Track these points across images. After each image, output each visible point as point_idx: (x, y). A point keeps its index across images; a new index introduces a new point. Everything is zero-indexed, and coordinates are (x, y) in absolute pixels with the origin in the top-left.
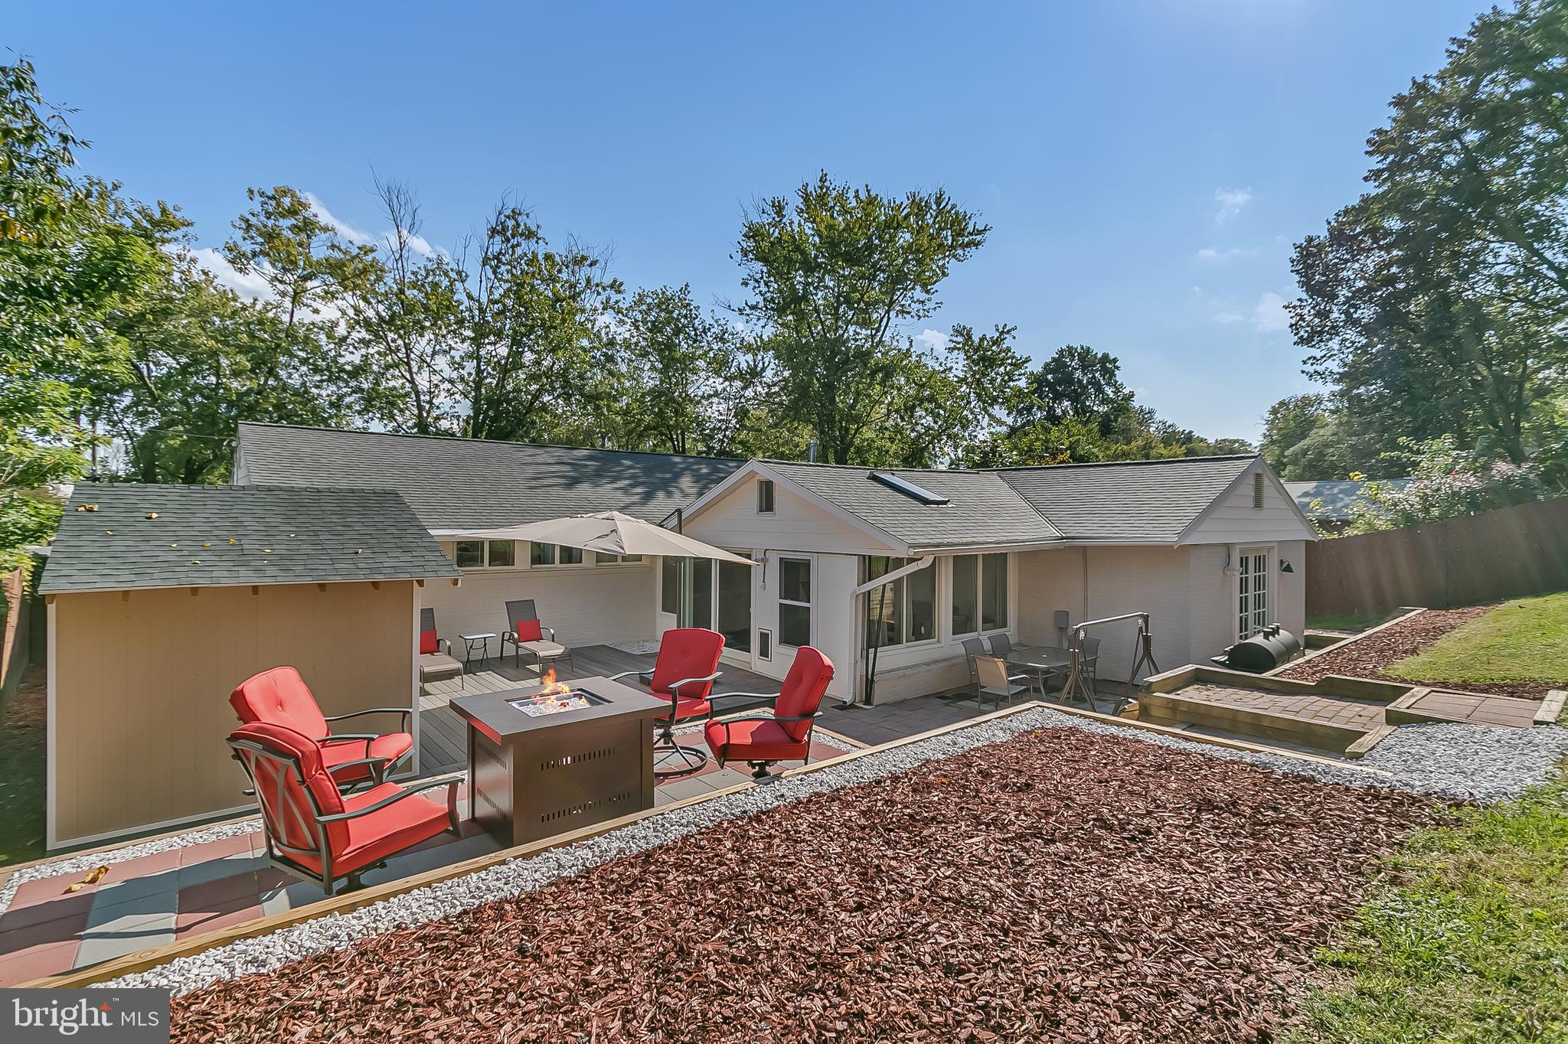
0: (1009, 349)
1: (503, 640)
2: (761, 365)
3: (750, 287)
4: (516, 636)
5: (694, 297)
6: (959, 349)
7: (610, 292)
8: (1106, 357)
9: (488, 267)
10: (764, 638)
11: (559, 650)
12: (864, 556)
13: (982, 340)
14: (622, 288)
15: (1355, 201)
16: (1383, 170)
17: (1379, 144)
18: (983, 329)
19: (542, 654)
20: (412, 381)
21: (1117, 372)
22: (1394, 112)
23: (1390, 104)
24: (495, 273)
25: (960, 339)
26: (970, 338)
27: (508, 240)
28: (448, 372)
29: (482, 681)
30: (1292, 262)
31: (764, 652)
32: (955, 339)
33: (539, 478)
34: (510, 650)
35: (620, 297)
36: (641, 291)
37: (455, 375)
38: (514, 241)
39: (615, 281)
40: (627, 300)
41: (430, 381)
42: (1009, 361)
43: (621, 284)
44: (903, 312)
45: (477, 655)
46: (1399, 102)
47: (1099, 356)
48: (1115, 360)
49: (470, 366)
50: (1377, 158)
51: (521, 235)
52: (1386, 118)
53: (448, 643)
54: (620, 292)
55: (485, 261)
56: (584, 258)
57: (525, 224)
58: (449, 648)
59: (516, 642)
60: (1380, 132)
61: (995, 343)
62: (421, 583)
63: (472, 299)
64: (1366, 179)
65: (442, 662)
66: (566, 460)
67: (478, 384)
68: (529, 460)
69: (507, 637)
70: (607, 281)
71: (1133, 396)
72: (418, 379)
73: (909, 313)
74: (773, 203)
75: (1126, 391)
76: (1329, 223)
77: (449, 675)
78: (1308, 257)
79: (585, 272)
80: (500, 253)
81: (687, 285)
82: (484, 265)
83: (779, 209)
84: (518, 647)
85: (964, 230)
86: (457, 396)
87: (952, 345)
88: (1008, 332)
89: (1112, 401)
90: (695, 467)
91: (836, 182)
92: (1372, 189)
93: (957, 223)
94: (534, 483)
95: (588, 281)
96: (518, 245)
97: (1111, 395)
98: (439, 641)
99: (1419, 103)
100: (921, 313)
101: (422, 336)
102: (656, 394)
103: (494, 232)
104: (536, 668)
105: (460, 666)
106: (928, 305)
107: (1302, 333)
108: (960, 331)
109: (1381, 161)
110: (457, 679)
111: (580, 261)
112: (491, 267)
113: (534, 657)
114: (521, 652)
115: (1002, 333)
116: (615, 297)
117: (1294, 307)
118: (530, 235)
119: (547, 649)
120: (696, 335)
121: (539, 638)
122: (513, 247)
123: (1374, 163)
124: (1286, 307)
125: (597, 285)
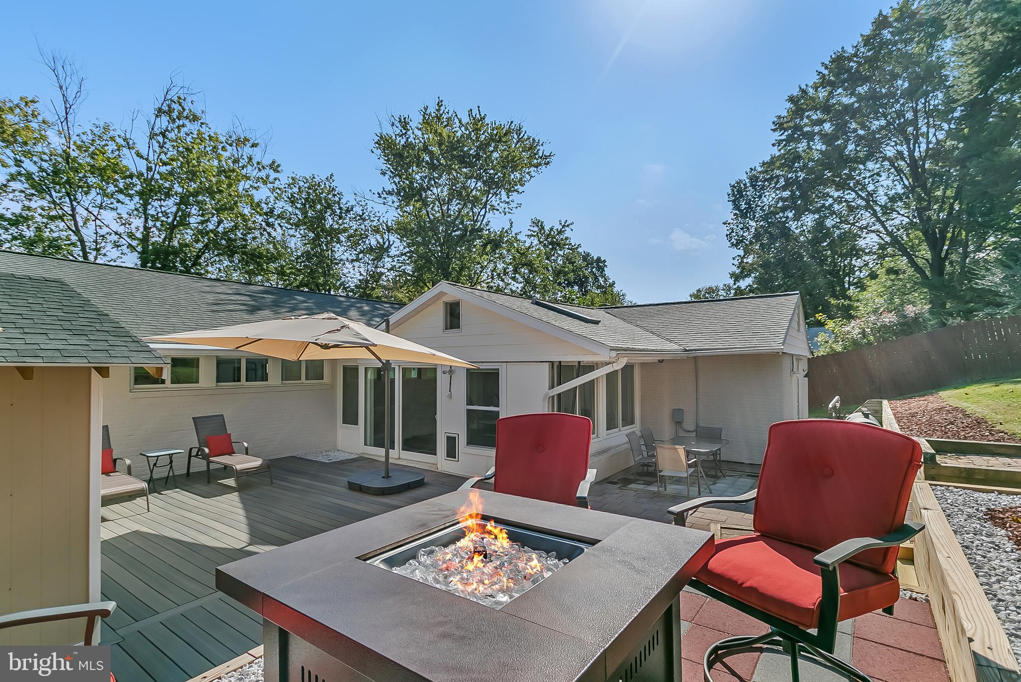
0: (567, 238)
1: (190, 456)
2: (387, 243)
3: (387, 176)
4: (207, 450)
5: (339, 184)
6: (534, 236)
7: (268, 171)
8: (599, 259)
9: (154, 142)
10: (451, 442)
11: (257, 462)
12: (552, 362)
13: (552, 229)
14: (279, 169)
15: (767, 159)
16: (784, 140)
17: (779, 126)
18: (551, 223)
19: (239, 467)
20: (77, 232)
21: (605, 268)
22: (789, 105)
23: (786, 100)
24: (161, 147)
25: (536, 229)
26: (544, 228)
27: (174, 121)
28: (115, 226)
29: (170, 500)
30: (729, 195)
31: (451, 453)
32: (532, 228)
33: (219, 304)
34: (199, 465)
35: (277, 175)
36: (294, 176)
37: (121, 230)
38: (178, 122)
39: (274, 162)
40: (284, 179)
41: (96, 233)
42: (567, 247)
43: (279, 166)
44: (493, 208)
45: (160, 473)
46: (791, 99)
47: (595, 258)
48: (605, 261)
49: (138, 223)
50: (777, 133)
51: (187, 118)
52: (783, 109)
53: (128, 462)
54: (278, 172)
55: (152, 136)
56: (247, 140)
57: (190, 111)
58: (129, 467)
59: (206, 457)
60: (779, 117)
61: (560, 232)
62: (103, 372)
63: (142, 157)
64: (773, 145)
65: (122, 483)
66: (243, 292)
67: (145, 240)
68: (208, 289)
69: (194, 452)
70: (266, 161)
71: (614, 284)
72: (83, 231)
73: (498, 210)
74: (400, 119)
75: (611, 281)
76: (747, 174)
77: (130, 496)
78: (737, 193)
79: (247, 150)
80: (167, 130)
81: (332, 175)
82: (151, 139)
83: (404, 124)
84: (209, 463)
85: (535, 154)
86: (124, 248)
87: (530, 233)
88: (568, 226)
89: (603, 287)
90: (358, 305)
91: (450, 107)
92: (775, 151)
93: (532, 148)
94: (215, 308)
95: (250, 159)
96: (183, 126)
97: (602, 283)
98: (115, 461)
99: (802, 101)
100: (507, 210)
101: (87, 193)
102: (307, 255)
103: (160, 112)
104: (231, 482)
105: (145, 485)
106: (513, 205)
107: (733, 240)
108: (537, 223)
109: (781, 135)
110: (141, 501)
111: (241, 142)
112: (158, 142)
113: (227, 471)
114: (212, 466)
115: (563, 226)
116: (273, 175)
117: (729, 224)
118: (195, 118)
119: (242, 462)
120: (341, 213)
121: (231, 452)
122: (178, 127)
123: (777, 136)
124: (725, 223)
125: (258, 163)
